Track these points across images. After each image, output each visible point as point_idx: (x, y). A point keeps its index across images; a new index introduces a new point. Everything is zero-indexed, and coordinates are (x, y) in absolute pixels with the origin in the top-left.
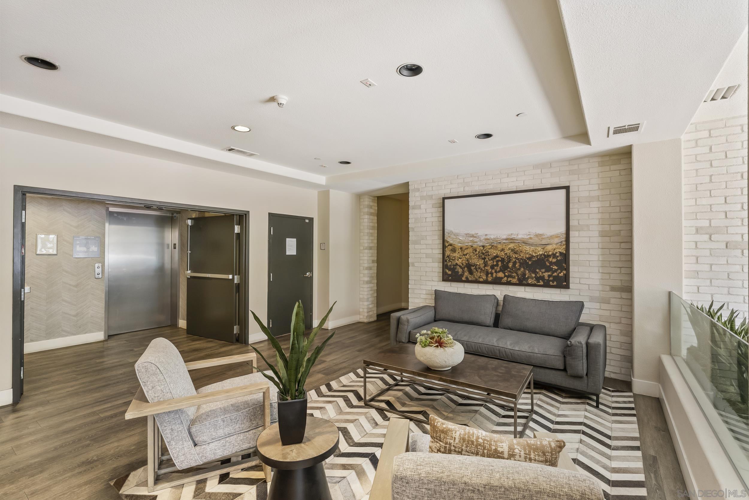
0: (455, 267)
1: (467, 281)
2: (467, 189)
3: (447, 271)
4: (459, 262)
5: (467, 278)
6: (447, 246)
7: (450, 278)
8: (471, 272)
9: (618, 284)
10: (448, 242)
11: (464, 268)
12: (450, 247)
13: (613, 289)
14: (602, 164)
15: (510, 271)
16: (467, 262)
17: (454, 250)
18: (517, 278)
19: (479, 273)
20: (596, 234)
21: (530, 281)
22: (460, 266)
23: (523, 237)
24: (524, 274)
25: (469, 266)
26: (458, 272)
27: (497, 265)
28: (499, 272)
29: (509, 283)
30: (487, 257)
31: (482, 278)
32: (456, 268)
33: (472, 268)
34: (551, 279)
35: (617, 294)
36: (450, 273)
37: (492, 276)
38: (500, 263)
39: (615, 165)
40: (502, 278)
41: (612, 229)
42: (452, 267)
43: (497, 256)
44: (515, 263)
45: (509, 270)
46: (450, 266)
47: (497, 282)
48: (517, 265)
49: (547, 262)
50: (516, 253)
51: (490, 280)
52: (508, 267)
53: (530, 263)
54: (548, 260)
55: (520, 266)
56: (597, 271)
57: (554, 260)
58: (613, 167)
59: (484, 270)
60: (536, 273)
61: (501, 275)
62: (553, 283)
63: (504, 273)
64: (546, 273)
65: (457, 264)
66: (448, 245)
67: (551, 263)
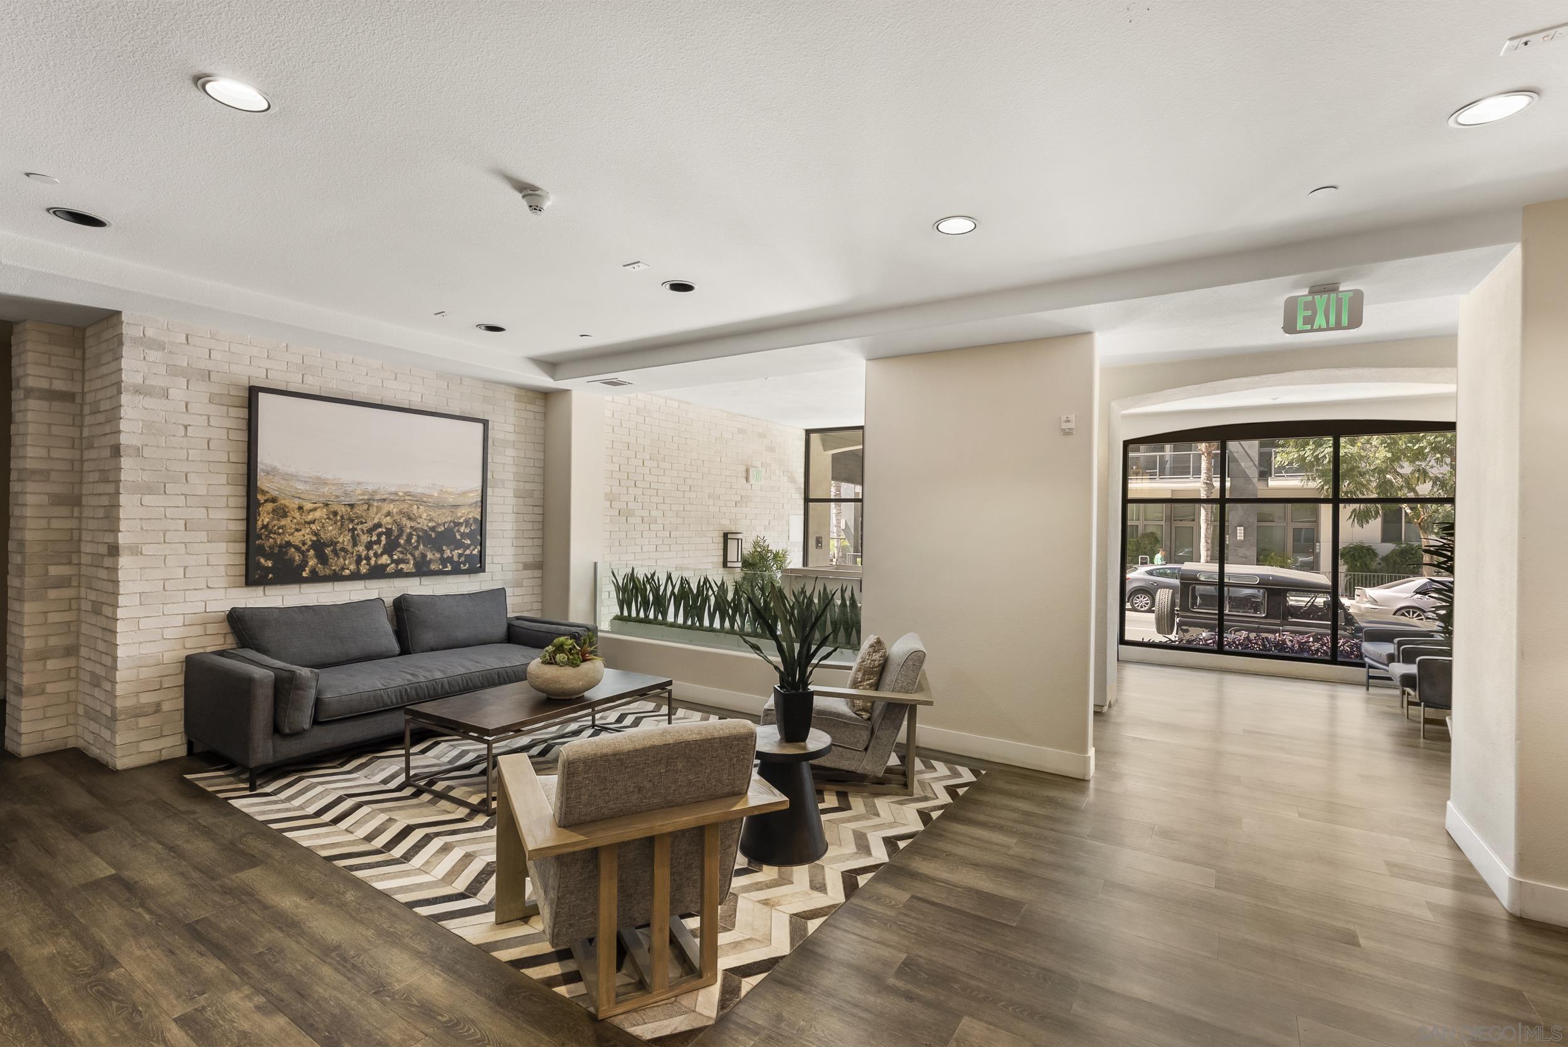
0: (284, 550)
1: (315, 578)
2: (310, 380)
3: (262, 560)
4: (296, 538)
5: (313, 571)
6: (262, 501)
7: (270, 576)
8: (323, 559)
9: (530, 559)
10: (264, 492)
11: (308, 551)
12: (269, 506)
13: (526, 566)
14: (518, 398)
15: (402, 553)
16: (314, 538)
17: (281, 512)
18: (412, 562)
19: (341, 560)
20: (511, 493)
21: (433, 567)
22: (297, 548)
23: (424, 491)
24: (424, 556)
25: (319, 546)
26: (292, 560)
27: (378, 542)
28: (382, 554)
29: (399, 574)
30: (359, 527)
31: (348, 569)
32: (286, 553)
33: (328, 551)
34: (462, 559)
35: (529, 573)
36: (270, 564)
37: (368, 564)
38: (383, 538)
39: (530, 404)
40: (388, 565)
41: (527, 488)
42: (276, 550)
43: (379, 525)
44: (410, 536)
45: (399, 549)
46: (271, 548)
47: (378, 573)
48: (413, 541)
49: (457, 534)
50: (410, 519)
51: (365, 571)
52: (399, 545)
53: (433, 536)
54: (458, 531)
55: (418, 542)
56: (511, 545)
57: (467, 531)
58: (529, 407)
59: (352, 553)
60: (442, 552)
61: (385, 559)
62: (465, 566)
63: (391, 556)
64: (456, 551)
65: (289, 544)
66: (266, 501)
67: (463, 535)
